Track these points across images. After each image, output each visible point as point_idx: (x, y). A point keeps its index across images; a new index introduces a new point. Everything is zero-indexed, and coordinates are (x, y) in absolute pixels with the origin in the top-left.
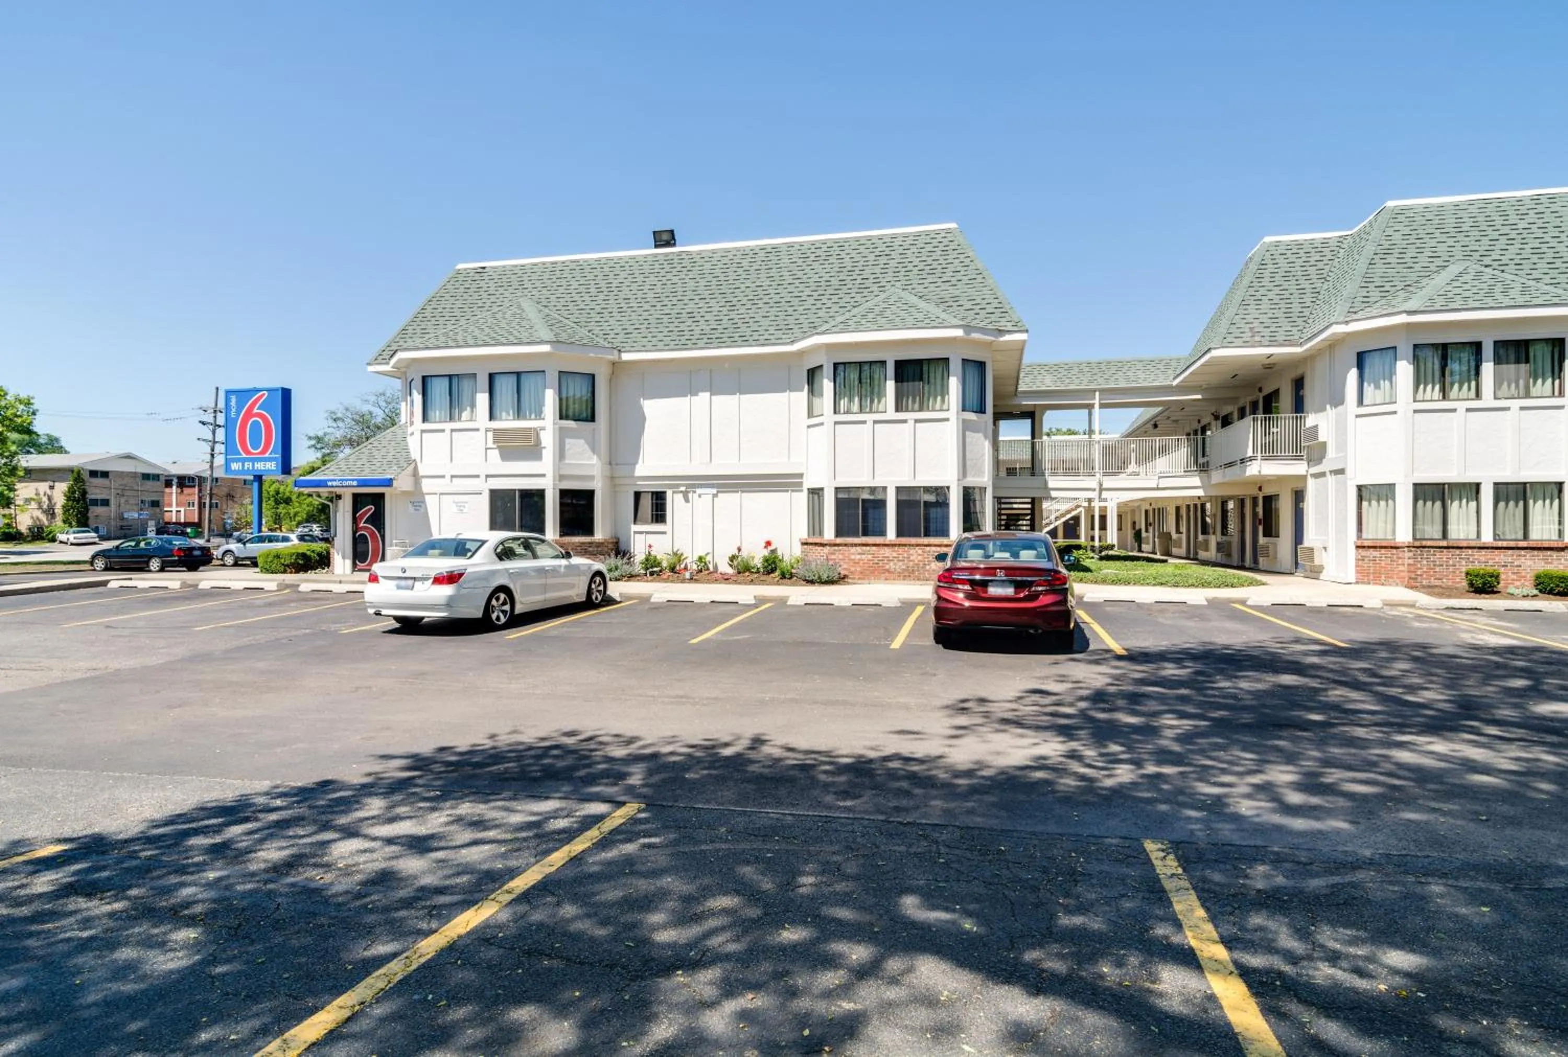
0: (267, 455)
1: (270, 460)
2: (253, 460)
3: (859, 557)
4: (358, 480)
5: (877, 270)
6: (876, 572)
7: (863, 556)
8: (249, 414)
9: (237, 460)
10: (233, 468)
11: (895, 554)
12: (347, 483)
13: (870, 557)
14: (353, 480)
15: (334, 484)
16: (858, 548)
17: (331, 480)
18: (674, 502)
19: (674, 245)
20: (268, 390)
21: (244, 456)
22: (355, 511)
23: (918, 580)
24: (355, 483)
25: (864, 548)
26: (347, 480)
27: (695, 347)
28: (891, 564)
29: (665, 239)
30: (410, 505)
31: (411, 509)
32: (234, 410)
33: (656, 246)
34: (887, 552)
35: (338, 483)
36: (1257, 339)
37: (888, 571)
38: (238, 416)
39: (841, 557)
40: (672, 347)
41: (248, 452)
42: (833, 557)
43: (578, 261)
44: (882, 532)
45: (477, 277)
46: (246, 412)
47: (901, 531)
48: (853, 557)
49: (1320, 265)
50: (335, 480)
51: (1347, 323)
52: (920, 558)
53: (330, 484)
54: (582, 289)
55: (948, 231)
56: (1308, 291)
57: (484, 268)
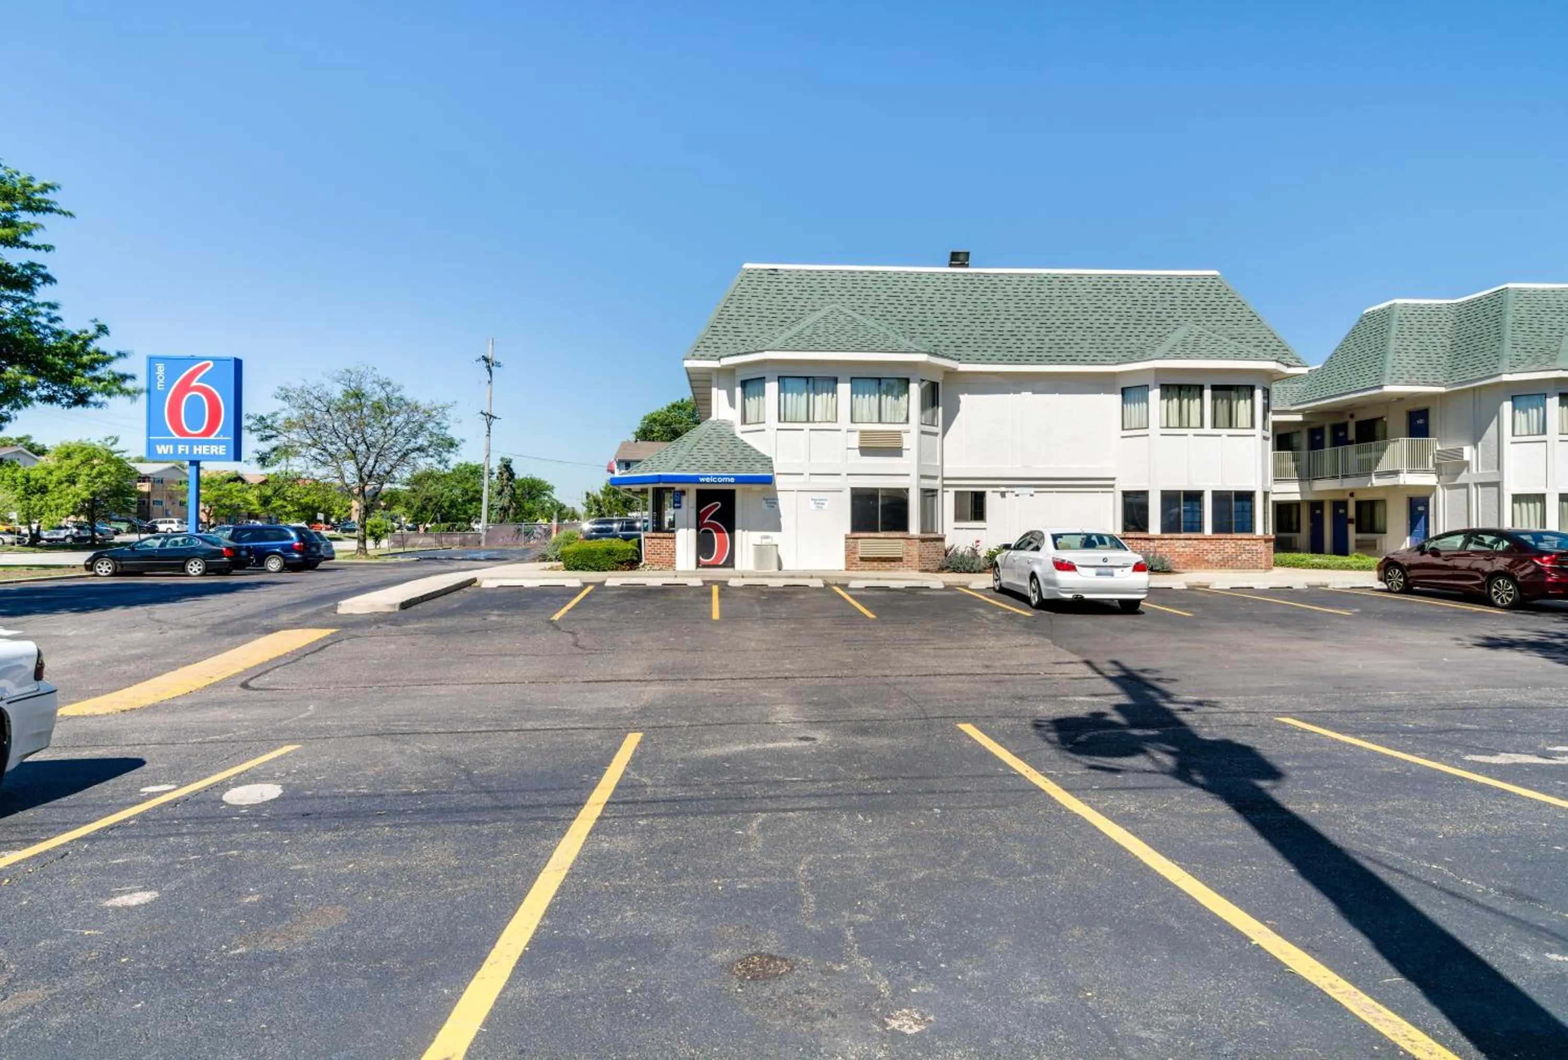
0: (212, 437)
1: (217, 443)
2: (191, 444)
3: (1182, 550)
4: (735, 477)
5: (1166, 305)
6: (1198, 561)
7: (1186, 550)
8: (185, 387)
9: (165, 443)
10: (160, 452)
11: (1212, 547)
12: (723, 480)
13: (1192, 550)
14: (730, 477)
15: (708, 480)
16: (1182, 542)
17: (702, 477)
18: (992, 501)
19: (967, 266)
20: (214, 360)
21: (177, 437)
22: (699, 507)
23: (1232, 568)
24: (732, 480)
25: (1187, 542)
26: (722, 477)
27: (1027, 362)
28: (1210, 555)
29: (958, 259)
30: (764, 502)
31: (764, 505)
32: (161, 381)
33: (951, 265)
34: (1206, 546)
35: (713, 480)
36: (1414, 379)
37: (1207, 561)
38: (167, 387)
39: (1167, 550)
40: (1005, 361)
41: (182, 432)
42: (1160, 550)
43: (877, 273)
44: (1200, 529)
45: (772, 278)
46: (181, 383)
47: (1217, 529)
48: (1177, 550)
49: (1440, 325)
50: (706, 477)
51: (1511, 374)
52: (1233, 550)
53: (702, 480)
54: (892, 300)
55: (1215, 277)
56: (1438, 344)
57: (775, 270)
